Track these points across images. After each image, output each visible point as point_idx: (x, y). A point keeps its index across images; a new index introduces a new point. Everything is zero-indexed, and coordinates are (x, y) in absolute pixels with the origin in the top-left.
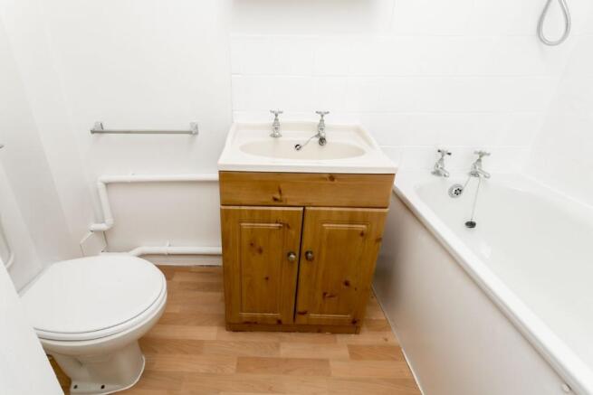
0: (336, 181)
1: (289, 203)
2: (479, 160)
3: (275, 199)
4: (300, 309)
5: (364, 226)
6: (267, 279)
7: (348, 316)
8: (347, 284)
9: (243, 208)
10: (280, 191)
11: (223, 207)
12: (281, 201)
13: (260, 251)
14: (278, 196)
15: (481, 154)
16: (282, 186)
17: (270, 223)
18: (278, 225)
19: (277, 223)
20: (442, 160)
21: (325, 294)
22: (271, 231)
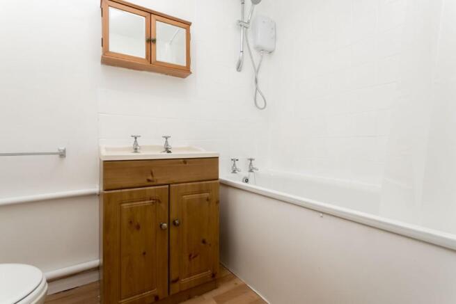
0: (187, 164)
1: (159, 182)
2: (251, 163)
3: (149, 181)
4: (173, 277)
5: (208, 194)
6: (144, 253)
7: (209, 271)
8: (204, 242)
9: (123, 190)
10: (152, 174)
11: (105, 192)
12: (153, 181)
13: (138, 227)
14: (150, 178)
15: (251, 160)
16: (153, 171)
17: (145, 200)
18: (152, 201)
19: (150, 200)
20: (234, 165)
21: (190, 256)
22: (146, 207)
